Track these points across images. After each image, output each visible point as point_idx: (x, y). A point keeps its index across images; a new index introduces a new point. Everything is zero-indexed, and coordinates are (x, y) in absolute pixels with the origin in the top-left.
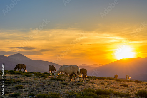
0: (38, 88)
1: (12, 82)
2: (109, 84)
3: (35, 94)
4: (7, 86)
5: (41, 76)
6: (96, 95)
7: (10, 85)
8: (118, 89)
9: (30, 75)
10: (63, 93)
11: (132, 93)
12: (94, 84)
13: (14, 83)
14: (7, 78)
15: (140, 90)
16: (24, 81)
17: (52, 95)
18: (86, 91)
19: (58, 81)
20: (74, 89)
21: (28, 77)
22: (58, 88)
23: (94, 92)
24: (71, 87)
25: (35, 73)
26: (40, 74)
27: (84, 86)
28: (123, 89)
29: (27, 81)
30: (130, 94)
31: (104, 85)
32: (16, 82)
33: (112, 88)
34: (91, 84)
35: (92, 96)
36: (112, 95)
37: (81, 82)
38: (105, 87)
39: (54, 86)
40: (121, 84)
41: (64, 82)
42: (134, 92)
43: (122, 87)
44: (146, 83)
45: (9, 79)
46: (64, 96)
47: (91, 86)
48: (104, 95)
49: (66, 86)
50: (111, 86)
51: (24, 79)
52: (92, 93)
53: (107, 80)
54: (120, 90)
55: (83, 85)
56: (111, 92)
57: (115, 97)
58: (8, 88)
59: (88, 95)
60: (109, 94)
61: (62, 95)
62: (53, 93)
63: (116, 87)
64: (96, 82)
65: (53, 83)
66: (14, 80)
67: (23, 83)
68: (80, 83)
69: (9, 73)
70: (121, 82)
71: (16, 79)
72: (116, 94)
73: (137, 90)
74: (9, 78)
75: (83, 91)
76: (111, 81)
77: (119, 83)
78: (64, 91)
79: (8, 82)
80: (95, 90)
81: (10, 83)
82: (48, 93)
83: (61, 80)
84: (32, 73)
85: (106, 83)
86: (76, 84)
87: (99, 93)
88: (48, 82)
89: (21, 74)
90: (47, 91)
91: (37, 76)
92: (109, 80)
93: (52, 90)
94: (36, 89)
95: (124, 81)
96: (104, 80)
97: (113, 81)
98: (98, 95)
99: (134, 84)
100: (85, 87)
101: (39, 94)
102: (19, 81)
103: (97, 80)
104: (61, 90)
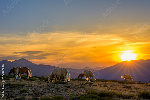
0: (42, 92)
1: (16, 86)
2: (112, 87)
3: (39, 97)
4: (12, 90)
5: (45, 80)
6: (99, 97)
7: (15, 89)
8: (121, 91)
9: (34, 79)
10: (66, 96)
11: (135, 94)
12: (97, 87)
13: (19, 87)
14: (12, 82)
15: (143, 91)
16: (28, 85)
17: (56, 98)
18: (89, 93)
19: (62, 85)
20: (77, 92)
21: (32, 81)
22: (62, 91)
23: (97, 95)
24: (74, 90)
25: (39, 77)
26: (44, 78)
27: (87, 89)
28: (126, 90)
29: (31, 85)
30: (133, 95)
31: (107, 88)
32: (20, 86)
33: (115, 90)
34: (94, 87)
35: (95, 98)
36: (115, 97)
37: (85, 85)
38: (108, 89)
39: (57, 89)
40: (124, 86)
41: (67, 85)
42: (137, 93)
43: (125, 89)
44: (149, 84)
45: (14, 84)
46: (67, 99)
47: (94, 88)
48: (107, 97)
49: (70, 90)
50: (114, 88)
51: (28, 83)
52: (95, 95)
53: (110, 83)
54: (123, 92)
55: (86, 87)
56: (114, 94)
57: (118, 99)
58: (13, 92)
59: (91, 98)
60: (112, 96)
61: (66, 98)
62: (57, 96)
63: (119, 89)
64: (99, 84)
65: (56, 86)
66: (18, 84)
67: (28, 87)
68: (83, 86)
69: (13, 78)
70: (124, 84)
71: (20, 83)
72: (119, 96)
73: (140, 91)
74: (14, 82)
75: (87, 94)
76: (114, 83)
77: (122, 85)
78: (68, 94)
79: (12, 86)
80: (98, 92)
81: (15, 87)
82: (51, 96)
83: (65, 83)
84: (36, 77)
85: (109, 86)
86: (79, 87)
87: (103, 95)
88: (52, 85)
89: (25, 78)
90: (51, 95)
91: (41, 80)
92: (112, 83)
93: (56, 93)
94: (40, 93)
95: (127, 83)
96: (107, 82)
97: (116, 83)
98: (101, 97)
99: (136, 85)
100: (89, 90)
101: (43, 97)
102: (23, 85)
103: (100, 82)
104: (64, 93)
